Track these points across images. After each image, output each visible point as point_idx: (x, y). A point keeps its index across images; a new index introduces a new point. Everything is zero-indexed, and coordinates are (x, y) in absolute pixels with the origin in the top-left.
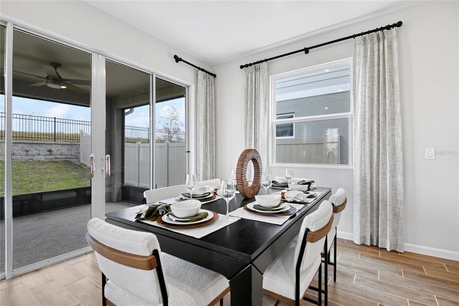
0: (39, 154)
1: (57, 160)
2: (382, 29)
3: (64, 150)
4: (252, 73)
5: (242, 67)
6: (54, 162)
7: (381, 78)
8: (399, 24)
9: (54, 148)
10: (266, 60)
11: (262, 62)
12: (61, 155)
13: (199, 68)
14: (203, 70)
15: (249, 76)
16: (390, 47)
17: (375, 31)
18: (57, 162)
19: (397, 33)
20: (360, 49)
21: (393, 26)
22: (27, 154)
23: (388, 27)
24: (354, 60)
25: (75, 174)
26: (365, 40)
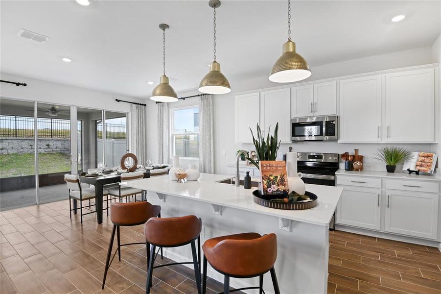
0: (40, 148)
1: (54, 152)
3: (59, 144)
6: (51, 154)
9: (51, 144)
12: (57, 148)
13: (133, 103)
14: (136, 103)
15: (160, 108)
16: (210, 103)
18: (54, 154)
22: (32, 148)
25: (67, 163)
26: (202, 98)
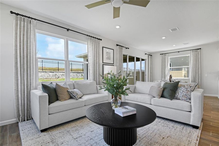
2: (197, 49)
4: (164, 56)
5: (160, 54)
7: (196, 60)
8: (200, 49)
10: (168, 53)
11: (166, 53)
14: (150, 55)
15: (163, 57)
16: (198, 53)
17: (195, 49)
19: (200, 51)
20: (192, 53)
21: (199, 49)
23: (198, 49)
24: (190, 55)
26: (193, 51)
